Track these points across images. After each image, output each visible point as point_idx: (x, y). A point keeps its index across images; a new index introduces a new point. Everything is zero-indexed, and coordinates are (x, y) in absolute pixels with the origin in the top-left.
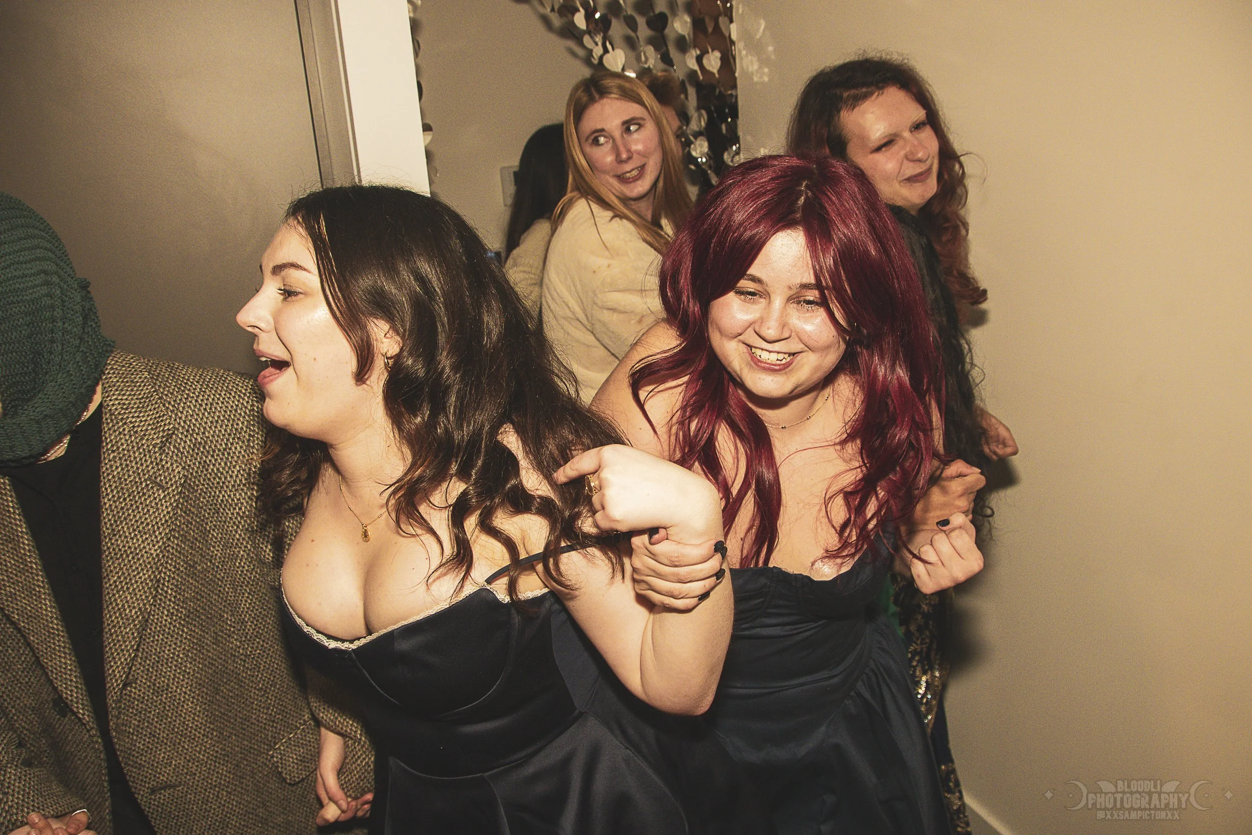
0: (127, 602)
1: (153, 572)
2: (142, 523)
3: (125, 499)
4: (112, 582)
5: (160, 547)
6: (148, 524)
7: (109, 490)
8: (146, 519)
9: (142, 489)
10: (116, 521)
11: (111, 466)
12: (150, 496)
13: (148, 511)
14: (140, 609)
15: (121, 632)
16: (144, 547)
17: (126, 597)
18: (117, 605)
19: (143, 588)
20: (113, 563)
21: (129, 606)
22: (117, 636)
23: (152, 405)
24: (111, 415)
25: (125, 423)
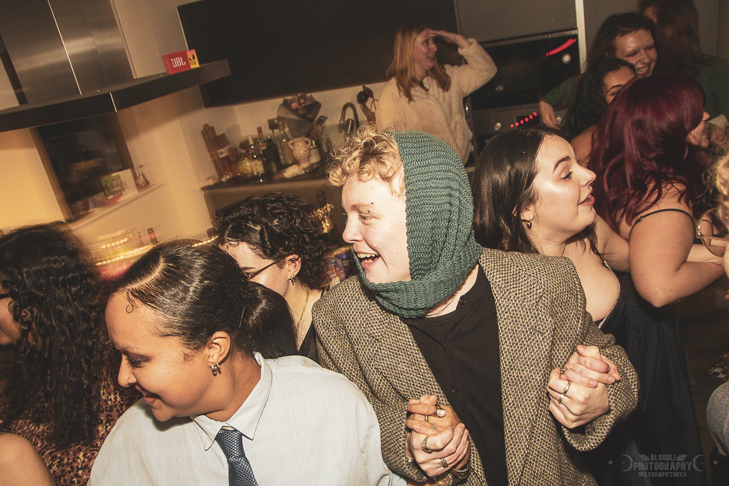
0: (521, 415)
1: (537, 392)
2: (530, 359)
3: (517, 344)
4: (510, 402)
5: (542, 374)
6: (533, 359)
7: (507, 339)
8: (532, 356)
9: (528, 336)
10: (512, 360)
11: (507, 323)
12: (533, 340)
13: (533, 350)
14: (529, 419)
15: (518, 436)
16: (531, 376)
17: (520, 412)
18: (515, 417)
19: (531, 404)
20: (511, 389)
21: (522, 418)
22: (516, 439)
23: (522, 278)
24: (500, 288)
25: (510, 293)
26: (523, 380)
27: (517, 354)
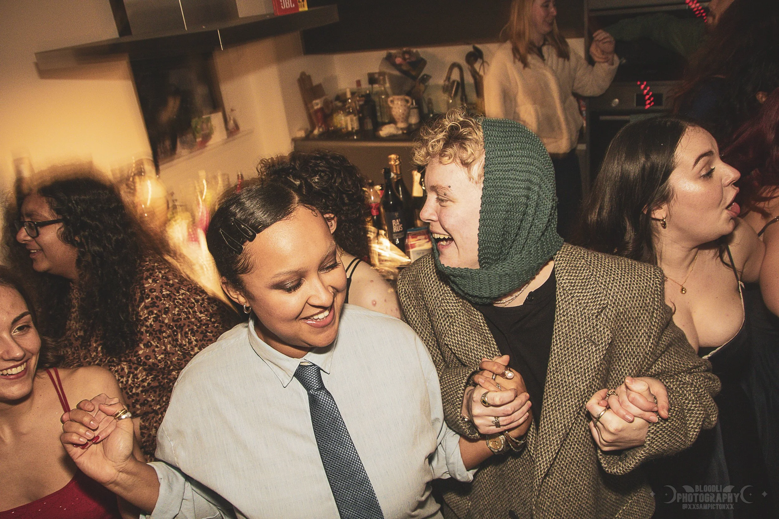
0: (557, 419)
1: (578, 401)
2: (577, 366)
3: (568, 349)
4: (549, 403)
5: (587, 385)
6: (581, 368)
7: (558, 342)
8: (581, 364)
9: (581, 343)
10: (559, 363)
11: (562, 326)
12: (585, 349)
13: (583, 359)
14: (565, 425)
15: (550, 438)
16: (576, 383)
17: (557, 415)
18: (550, 419)
19: (570, 410)
20: (553, 390)
21: (558, 422)
22: (546, 441)
23: (591, 284)
24: (563, 290)
25: (573, 297)
26: (566, 385)
27: (565, 358)
